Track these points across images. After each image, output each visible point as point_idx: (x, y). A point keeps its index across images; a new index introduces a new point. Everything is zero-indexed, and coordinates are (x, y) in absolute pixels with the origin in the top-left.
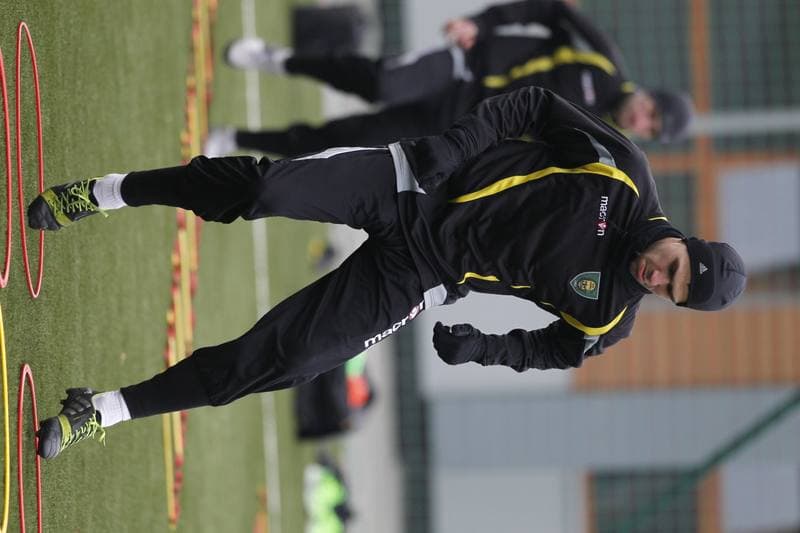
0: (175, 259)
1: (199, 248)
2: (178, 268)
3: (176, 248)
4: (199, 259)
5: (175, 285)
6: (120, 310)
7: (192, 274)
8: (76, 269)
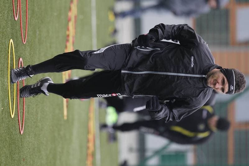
0: (67, 33)
1: (75, 28)
2: (68, 36)
3: (68, 29)
4: (76, 33)
5: (67, 41)
6: (50, 47)
7: (73, 37)
8: (37, 35)
